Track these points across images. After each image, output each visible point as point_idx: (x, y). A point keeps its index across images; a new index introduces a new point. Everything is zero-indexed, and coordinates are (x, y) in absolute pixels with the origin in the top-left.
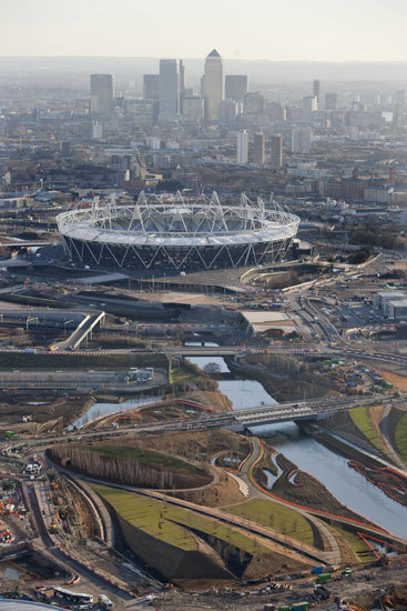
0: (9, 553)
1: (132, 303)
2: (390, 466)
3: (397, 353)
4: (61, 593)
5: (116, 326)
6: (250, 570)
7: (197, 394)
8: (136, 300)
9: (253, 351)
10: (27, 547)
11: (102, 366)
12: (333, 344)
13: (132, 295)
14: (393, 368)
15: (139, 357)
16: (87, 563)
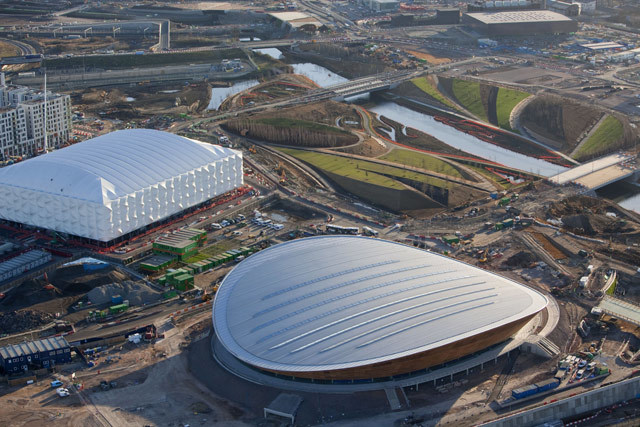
0: (265, 203)
1: (179, 12)
2: (468, 119)
3: (408, 37)
4: (332, 228)
5: (180, 30)
6: (451, 200)
7: (284, 76)
8: (181, 9)
9: (304, 41)
10: (276, 197)
11: (199, 60)
12: (358, 33)
13: (175, 6)
14: (414, 48)
15: (222, 52)
16: (329, 205)
